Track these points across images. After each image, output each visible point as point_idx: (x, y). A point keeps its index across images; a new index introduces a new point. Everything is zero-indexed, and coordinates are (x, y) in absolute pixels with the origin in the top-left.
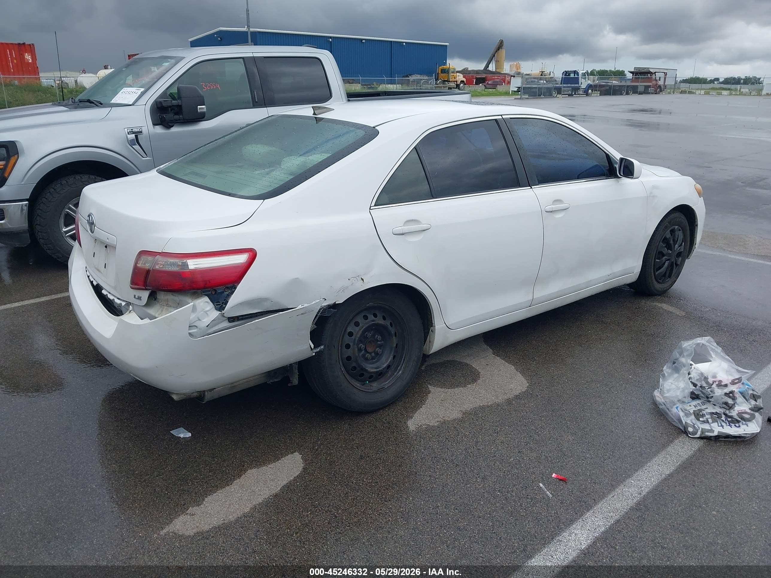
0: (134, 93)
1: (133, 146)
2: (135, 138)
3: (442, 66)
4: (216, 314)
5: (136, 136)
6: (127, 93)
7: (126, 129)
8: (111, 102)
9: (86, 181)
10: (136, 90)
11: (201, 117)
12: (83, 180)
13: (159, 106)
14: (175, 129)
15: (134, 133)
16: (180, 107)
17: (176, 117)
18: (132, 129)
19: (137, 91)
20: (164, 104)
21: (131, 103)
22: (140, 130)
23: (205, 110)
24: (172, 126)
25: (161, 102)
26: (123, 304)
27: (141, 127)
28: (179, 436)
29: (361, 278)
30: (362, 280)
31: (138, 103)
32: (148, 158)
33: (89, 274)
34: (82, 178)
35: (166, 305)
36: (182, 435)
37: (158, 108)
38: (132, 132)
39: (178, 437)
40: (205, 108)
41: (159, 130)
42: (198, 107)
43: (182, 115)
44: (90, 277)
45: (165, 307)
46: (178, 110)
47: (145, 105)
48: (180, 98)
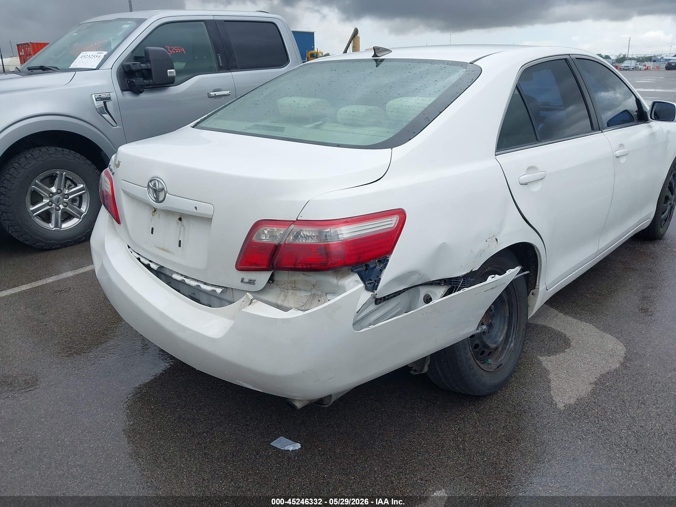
0: (95, 57)
1: (103, 115)
2: (103, 105)
3: (311, 51)
4: (367, 295)
5: (105, 103)
6: (88, 57)
7: (93, 96)
8: (70, 67)
9: (53, 154)
10: (98, 53)
11: (171, 82)
12: (50, 152)
13: (126, 70)
14: (145, 96)
15: (102, 99)
16: (149, 70)
17: (146, 82)
18: (100, 96)
19: (99, 55)
20: (133, 68)
21: (95, 68)
22: (108, 96)
23: (174, 74)
24: (141, 92)
25: (129, 66)
26: (219, 290)
27: (109, 93)
28: (286, 448)
29: (496, 238)
30: (497, 240)
31: (103, 67)
32: (118, 127)
33: (138, 256)
34: (49, 150)
35: (293, 288)
36: (292, 448)
37: (125, 72)
38: (100, 98)
39: (285, 450)
40: (175, 73)
41: (128, 96)
42: (168, 70)
43: (152, 80)
44: (142, 259)
45: (290, 291)
46: (147, 74)
47: (111, 69)
48: (148, 61)
